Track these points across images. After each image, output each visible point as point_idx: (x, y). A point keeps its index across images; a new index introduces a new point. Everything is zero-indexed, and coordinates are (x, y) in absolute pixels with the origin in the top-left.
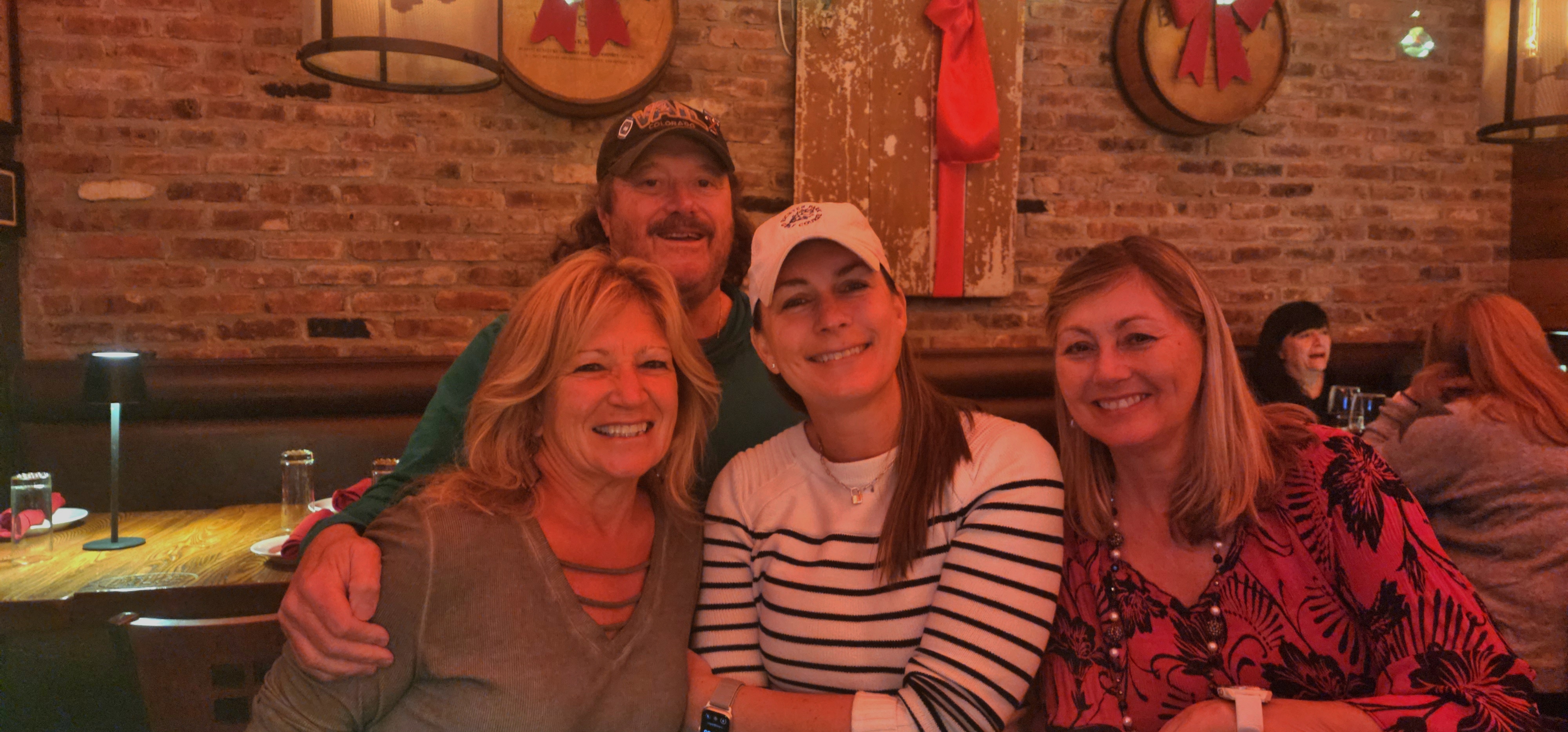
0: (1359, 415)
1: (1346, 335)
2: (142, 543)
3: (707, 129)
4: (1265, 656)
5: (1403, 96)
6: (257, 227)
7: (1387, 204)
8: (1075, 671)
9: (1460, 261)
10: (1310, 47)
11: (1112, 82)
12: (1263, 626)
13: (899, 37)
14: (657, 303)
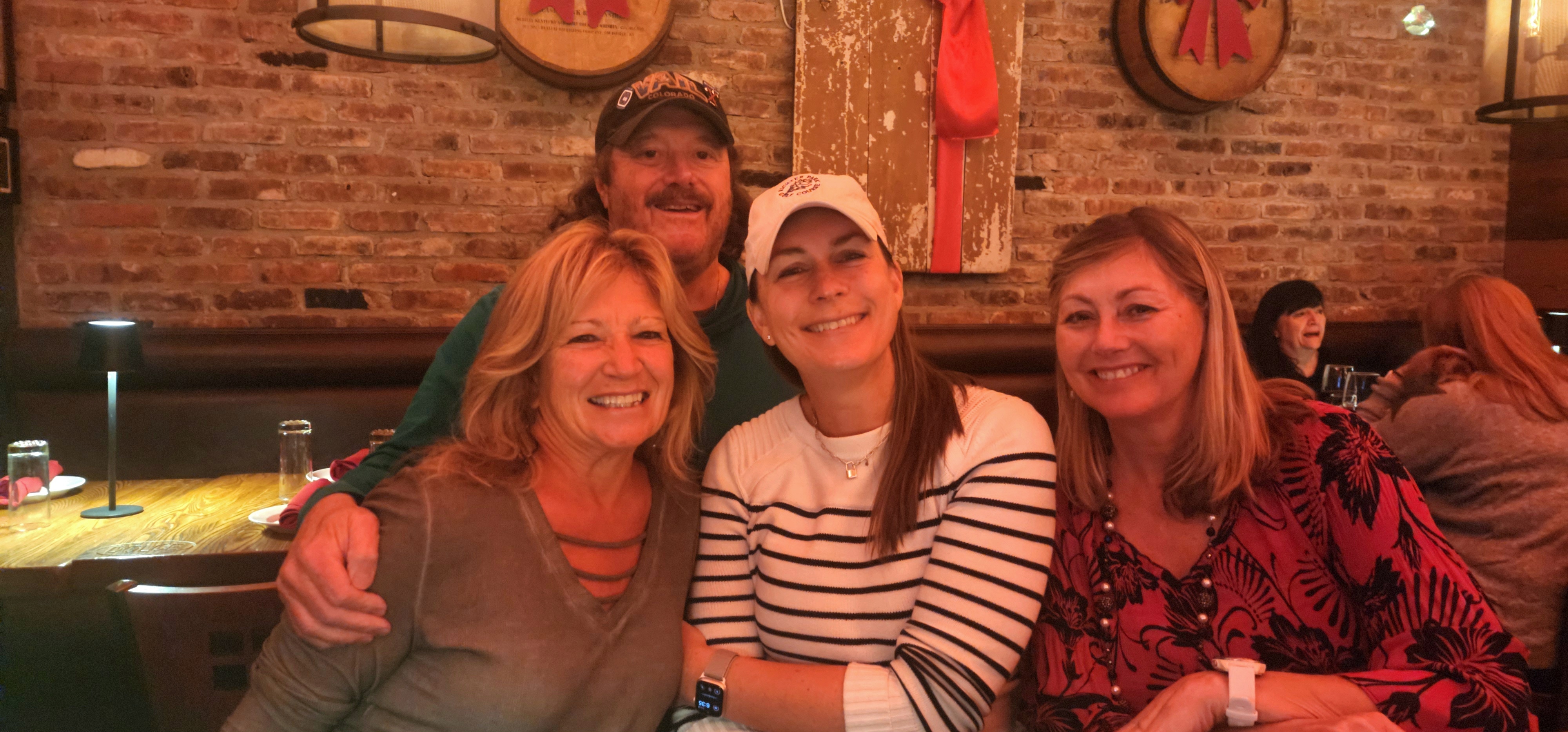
0: (1353, 393)
1: (1341, 313)
2: (140, 511)
3: (706, 100)
4: (1255, 628)
5: (1403, 75)
6: (254, 198)
7: (1385, 183)
8: (1066, 642)
9: (1457, 242)
10: (1312, 25)
11: (1112, 59)
12: (1253, 599)
13: (899, 11)
14: (650, 274)
